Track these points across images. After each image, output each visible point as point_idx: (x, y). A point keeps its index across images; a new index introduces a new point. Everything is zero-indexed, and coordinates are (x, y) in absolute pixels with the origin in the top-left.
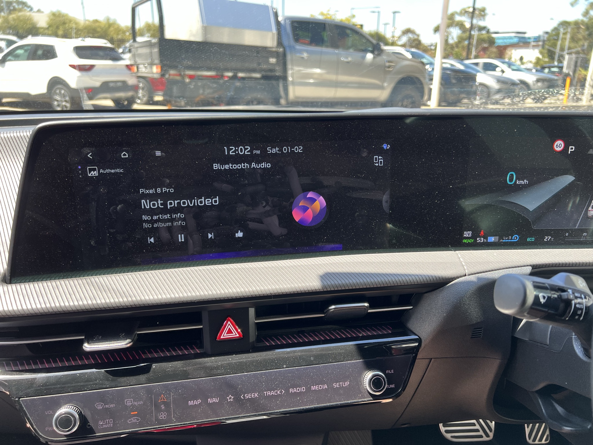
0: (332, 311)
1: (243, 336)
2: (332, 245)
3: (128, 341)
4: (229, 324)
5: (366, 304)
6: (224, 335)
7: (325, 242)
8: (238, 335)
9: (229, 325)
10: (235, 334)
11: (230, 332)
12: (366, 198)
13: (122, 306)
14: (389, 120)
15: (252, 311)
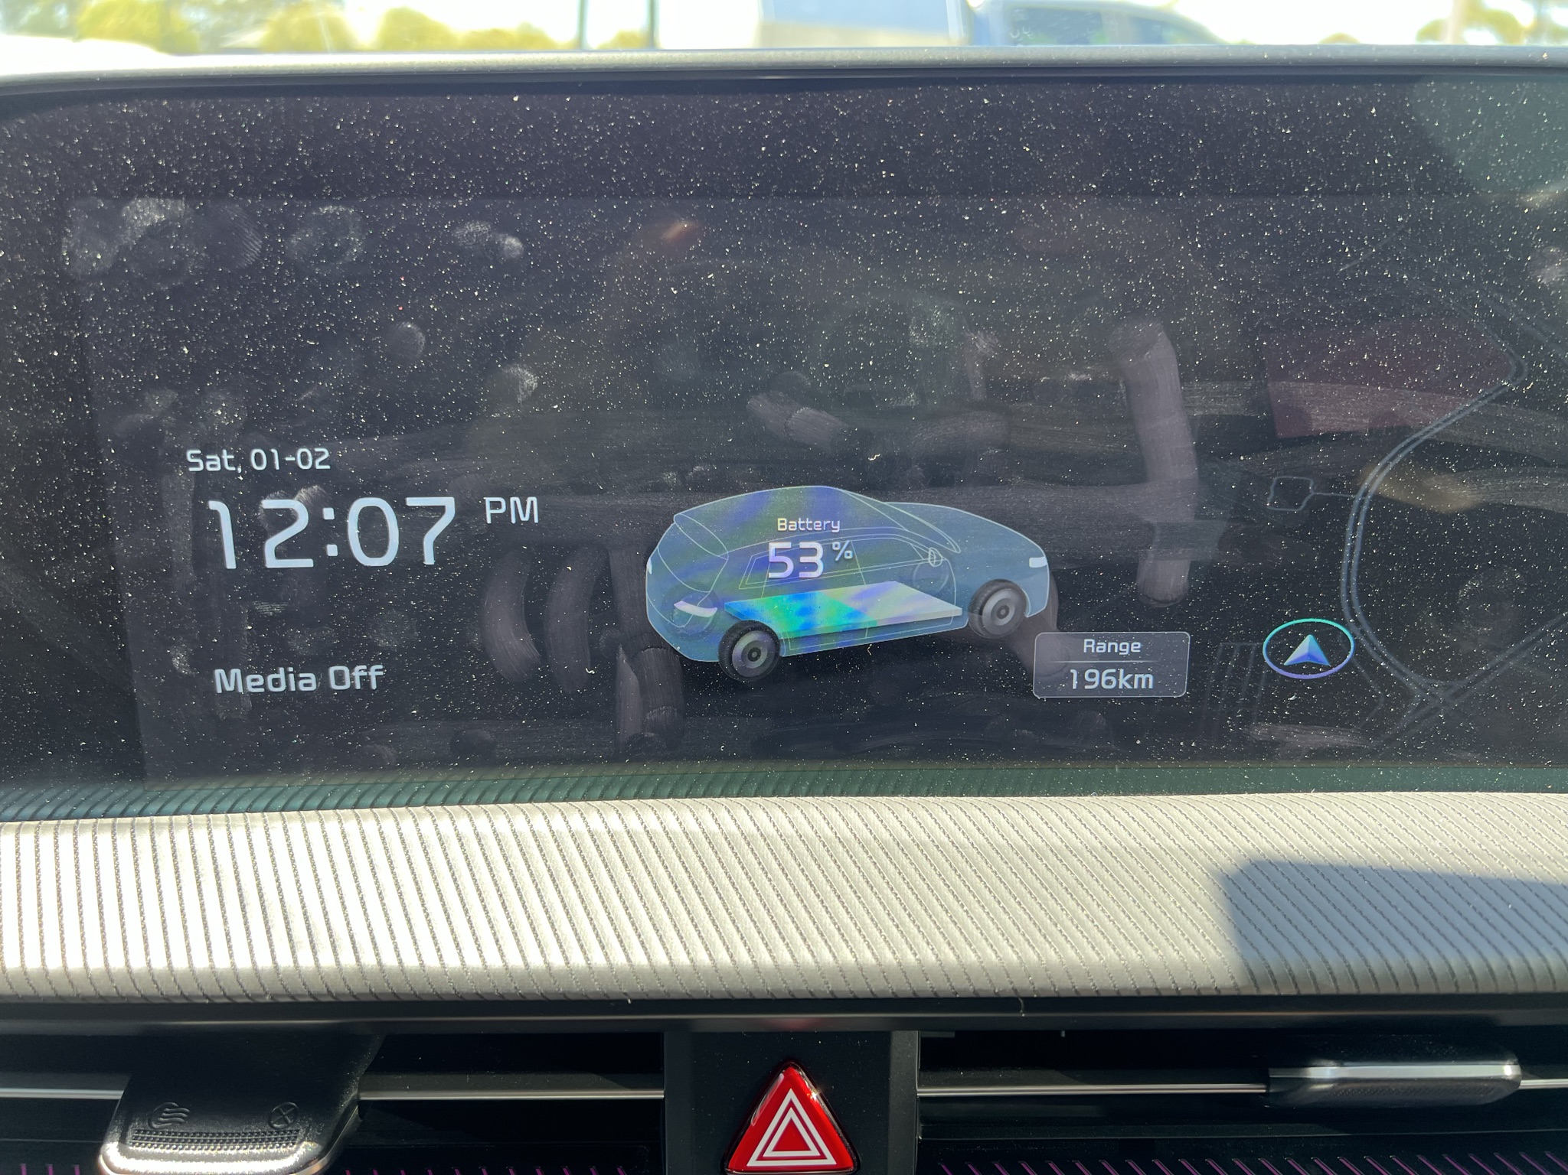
0: (1323, 1091)
1: (857, 1166)
2: (1323, 737)
3: (305, 1149)
4: (791, 1104)
5: (1506, 1070)
6: (766, 1155)
7: (1287, 722)
8: (830, 1161)
9: (791, 1110)
10: (817, 1155)
11: (792, 1140)
12: (1527, 508)
13: (266, 991)
15: (906, 1048)
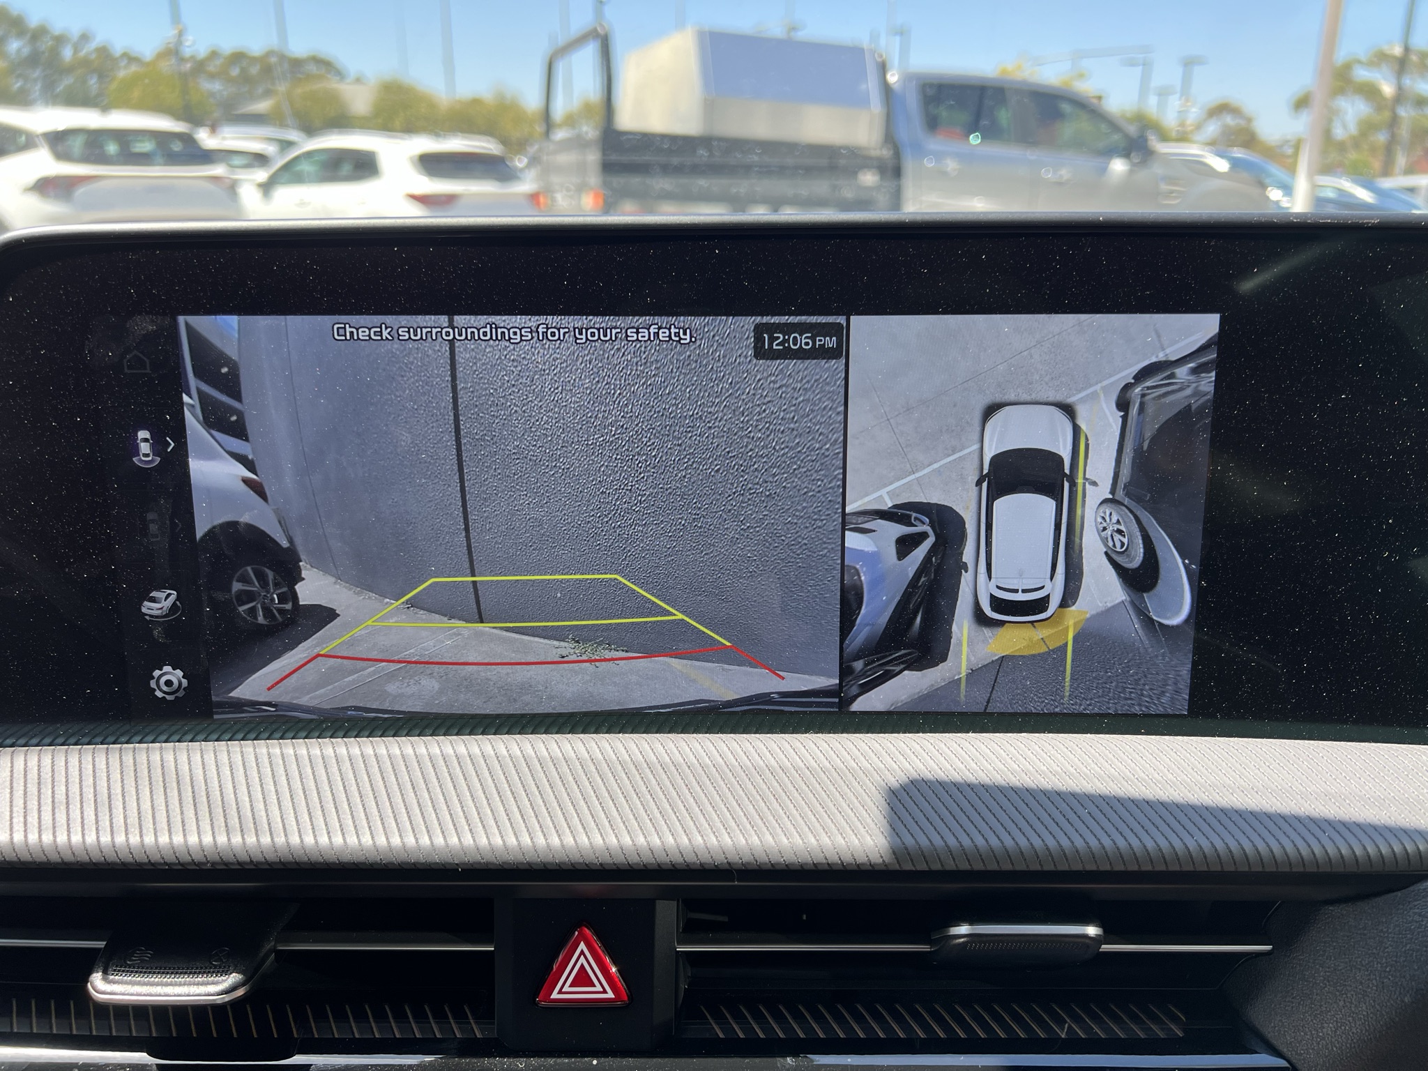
0: (960, 944)
1: (631, 997)
3: (233, 978)
4: (582, 953)
5: (1092, 931)
6: (564, 990)
8: (610, 995)
9: (582, 957)
10: (601, 990)
11: (582, 979)
13: (208, 862)
14: (1213, 243)
15: (667, 914)
